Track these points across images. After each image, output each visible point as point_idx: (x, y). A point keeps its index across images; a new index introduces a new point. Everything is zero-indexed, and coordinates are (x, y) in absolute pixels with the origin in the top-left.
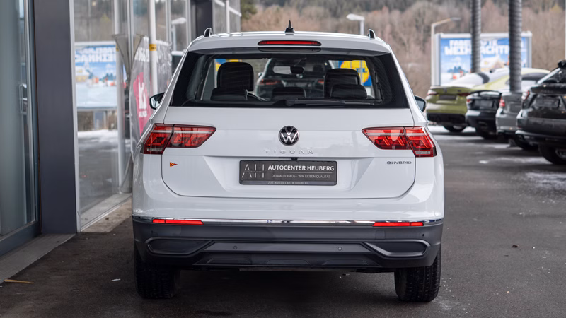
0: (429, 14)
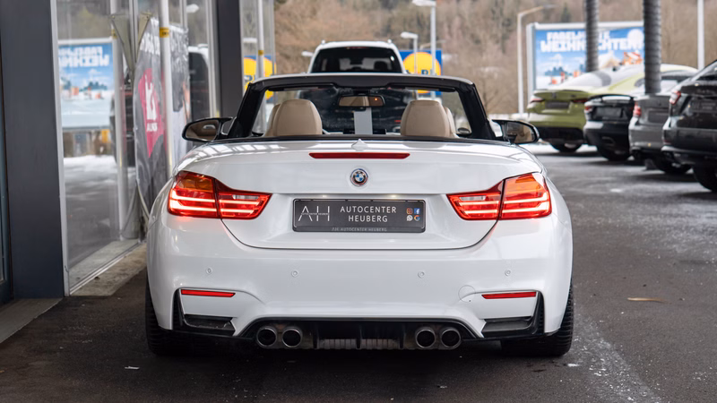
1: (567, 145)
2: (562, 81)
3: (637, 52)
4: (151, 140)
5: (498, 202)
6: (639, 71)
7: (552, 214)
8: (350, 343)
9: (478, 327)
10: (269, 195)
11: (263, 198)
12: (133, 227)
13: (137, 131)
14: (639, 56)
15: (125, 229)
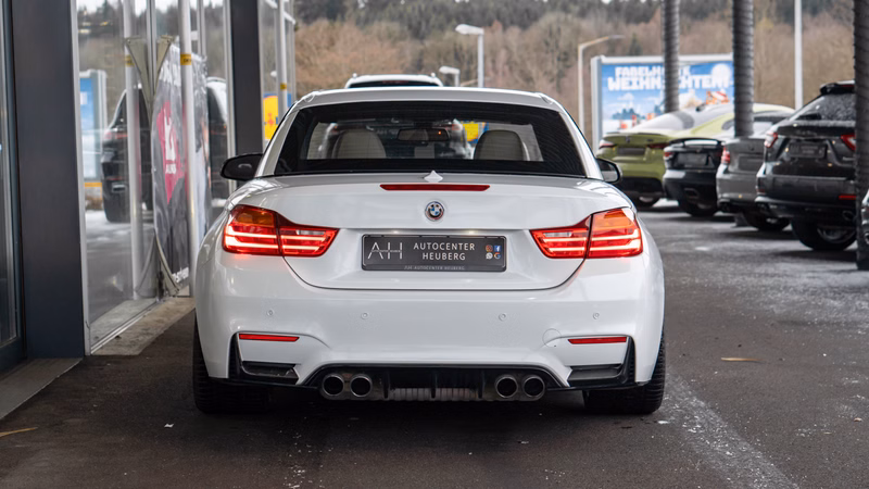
0: (566, 32)
1: (641, 199)
2: (634, 125)
3: (723, 91)
4: (170, 183)
5: (585, 239)
6: (728, 111)
7: (643, 254)
8: (423, 393)
9: (564, 375)
10: (336, 231)
11: (329, 234)
12: (150, 283)
13: (156, 173)
14: (725, 96)
15: (140, 286)
